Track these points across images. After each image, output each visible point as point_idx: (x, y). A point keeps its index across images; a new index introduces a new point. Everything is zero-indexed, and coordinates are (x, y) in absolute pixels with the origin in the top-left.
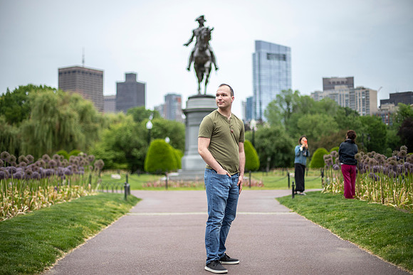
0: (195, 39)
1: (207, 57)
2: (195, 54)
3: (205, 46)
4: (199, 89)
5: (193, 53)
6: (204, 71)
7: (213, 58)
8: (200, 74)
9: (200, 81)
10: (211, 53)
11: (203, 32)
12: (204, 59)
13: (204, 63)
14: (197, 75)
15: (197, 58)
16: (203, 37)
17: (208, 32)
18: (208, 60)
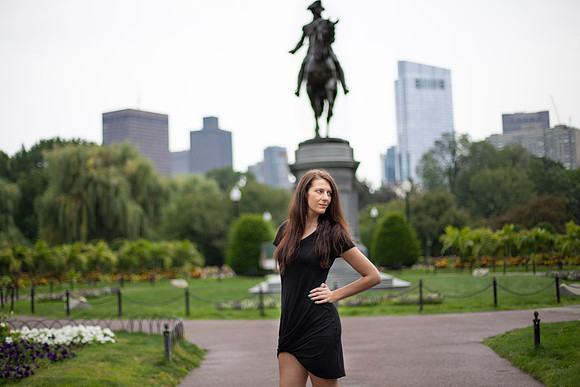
0: (307, 41)
1: (328, 71)
2: (308, 68)
3: (325, 51)
4: (317, 128)
5: (304, 65)
6: (326, 97)
7: (339, 73)
8: (317, 102)
9: (318, 114)
10: (337, 64)
11: (320, 28)
12: (324, 75)
13: (325, 81)
14: (313, 105)
15: (311, 75)
16: (320, 37)
17: (330, 27)
18: (331, 76)
